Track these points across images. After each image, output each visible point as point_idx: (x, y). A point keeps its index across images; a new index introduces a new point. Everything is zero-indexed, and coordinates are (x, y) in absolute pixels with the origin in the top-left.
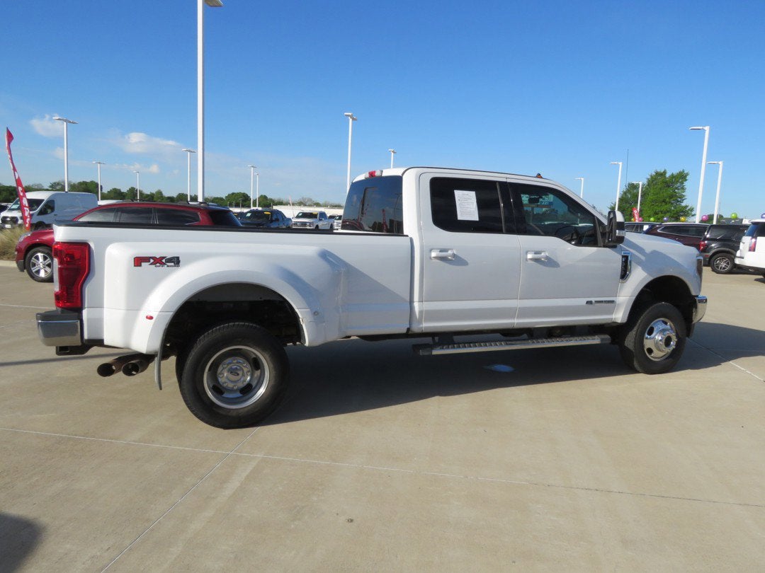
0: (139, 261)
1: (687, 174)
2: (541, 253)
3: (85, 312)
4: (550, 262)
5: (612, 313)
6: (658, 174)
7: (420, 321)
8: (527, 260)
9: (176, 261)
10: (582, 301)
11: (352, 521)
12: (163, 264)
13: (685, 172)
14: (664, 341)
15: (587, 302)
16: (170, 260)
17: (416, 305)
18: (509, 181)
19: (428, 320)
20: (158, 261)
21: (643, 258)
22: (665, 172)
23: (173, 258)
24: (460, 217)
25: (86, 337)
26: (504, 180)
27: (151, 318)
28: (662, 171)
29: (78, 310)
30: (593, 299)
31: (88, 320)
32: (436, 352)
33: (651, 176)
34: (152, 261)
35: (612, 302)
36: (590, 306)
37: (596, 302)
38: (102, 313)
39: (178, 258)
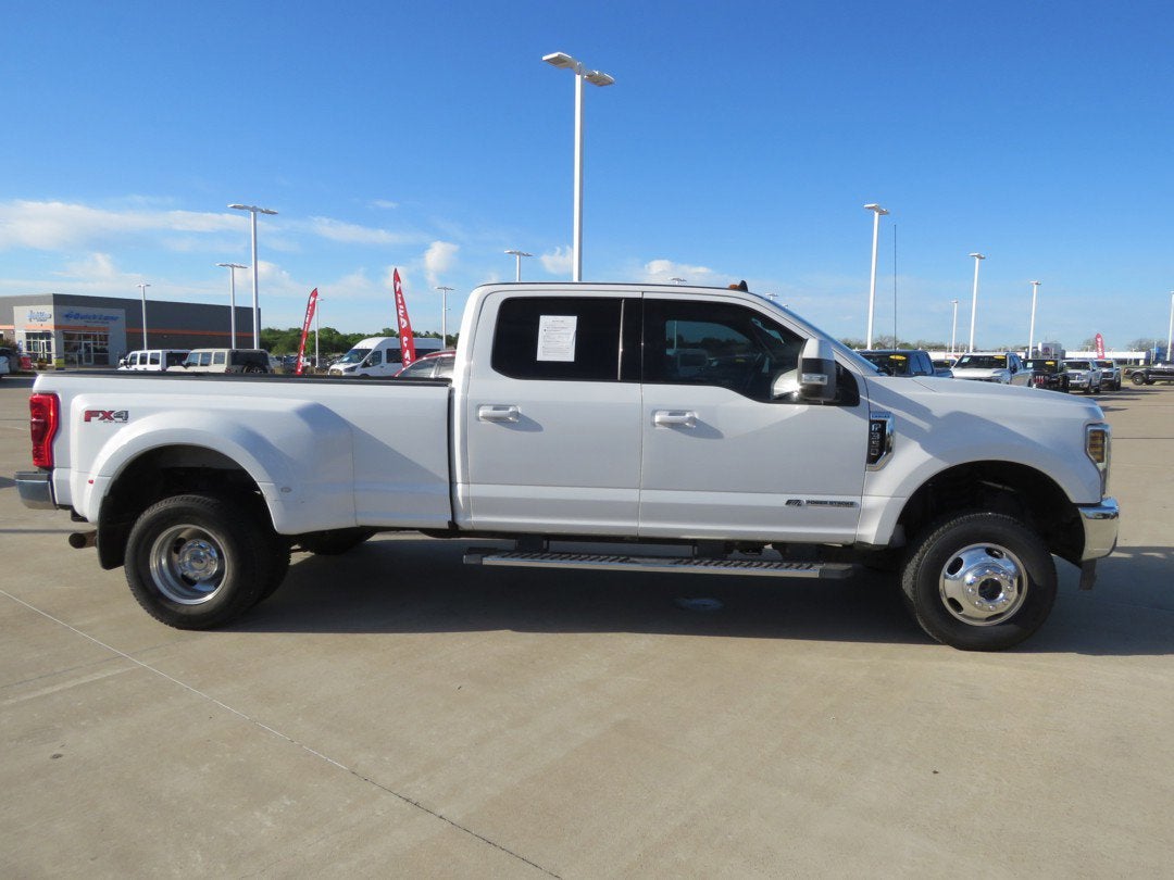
0: (89, 415)
2: (684, 414)
3: (55, 472)
4: (701, 429)
5: (854, 524)
7: (468, 514)
8: (654, 424)
9: (124, 416)
10: (779, 500)
12: (111, 419)
14: (977, 586)
15: (789, 502)
16: (119, 415)
17: (460, 488)
18: (646, 296)
19: (479, 512)
20: (107, 415)
21: (925, 425)
23: (121, 413)
24: (541, 357)
25: (57, 502)
26: (639, 295)
27: (91, 482)
29: (49, 468)
30: (804, 498)
32: (489, 561)
34: (101, 415)
35: (851, 504)
36: (794, 508)
37: (808, 502)
38: (69, 475)
39: (127, 412)
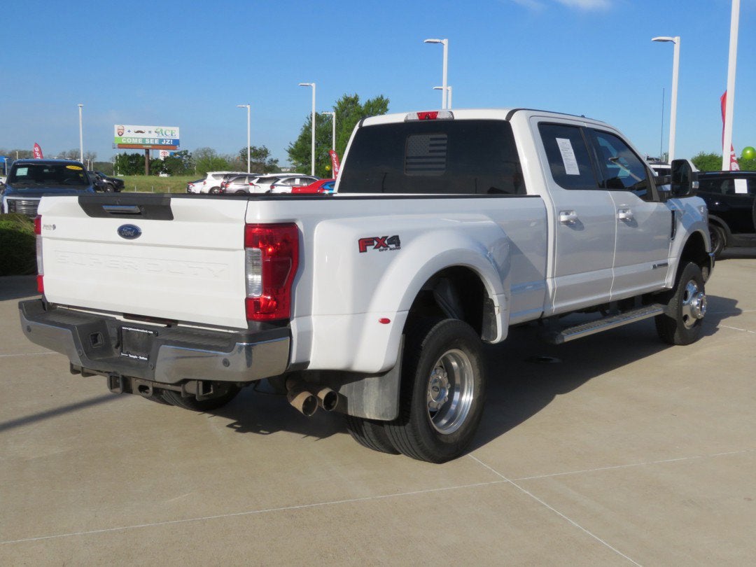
0: (364, 244)
1: (387, 101)
4: (632, 222)
5: (665, 278)
6: (347, 100)
7: (551, 302)
8: (618, 220)
10: (650, 266)
11: (750, 499)
12: (386, 246)
13: (385, 98)
15: (653, 266)
16: (391, 241)
17: (549, 283)
18: (586, 125)
19: (557, 300)
20: (381, 243)
22: (356, 98)
23: (394, 237)
24: (567, 171)
25: (293, 360)
27: (385, 321)
28: (353, 97)
29: (284, 321)
30: (656, 263)
31: (299, 335)
32: (566, 338)
33: (339, 103)
34: (376, 243)
35: (666, 264)
36: (654, 270)
37: (658, 265)
39: (397, 237)
